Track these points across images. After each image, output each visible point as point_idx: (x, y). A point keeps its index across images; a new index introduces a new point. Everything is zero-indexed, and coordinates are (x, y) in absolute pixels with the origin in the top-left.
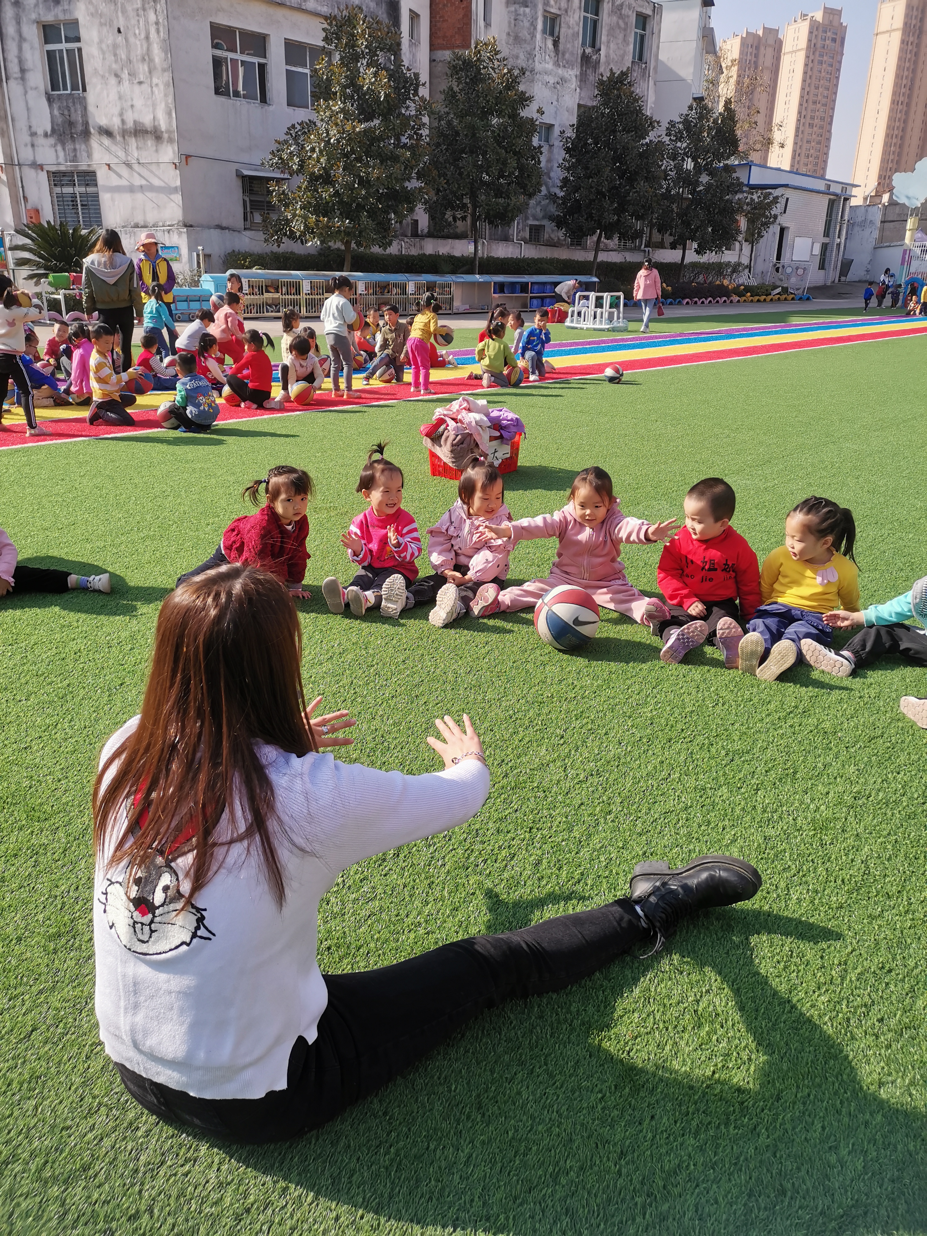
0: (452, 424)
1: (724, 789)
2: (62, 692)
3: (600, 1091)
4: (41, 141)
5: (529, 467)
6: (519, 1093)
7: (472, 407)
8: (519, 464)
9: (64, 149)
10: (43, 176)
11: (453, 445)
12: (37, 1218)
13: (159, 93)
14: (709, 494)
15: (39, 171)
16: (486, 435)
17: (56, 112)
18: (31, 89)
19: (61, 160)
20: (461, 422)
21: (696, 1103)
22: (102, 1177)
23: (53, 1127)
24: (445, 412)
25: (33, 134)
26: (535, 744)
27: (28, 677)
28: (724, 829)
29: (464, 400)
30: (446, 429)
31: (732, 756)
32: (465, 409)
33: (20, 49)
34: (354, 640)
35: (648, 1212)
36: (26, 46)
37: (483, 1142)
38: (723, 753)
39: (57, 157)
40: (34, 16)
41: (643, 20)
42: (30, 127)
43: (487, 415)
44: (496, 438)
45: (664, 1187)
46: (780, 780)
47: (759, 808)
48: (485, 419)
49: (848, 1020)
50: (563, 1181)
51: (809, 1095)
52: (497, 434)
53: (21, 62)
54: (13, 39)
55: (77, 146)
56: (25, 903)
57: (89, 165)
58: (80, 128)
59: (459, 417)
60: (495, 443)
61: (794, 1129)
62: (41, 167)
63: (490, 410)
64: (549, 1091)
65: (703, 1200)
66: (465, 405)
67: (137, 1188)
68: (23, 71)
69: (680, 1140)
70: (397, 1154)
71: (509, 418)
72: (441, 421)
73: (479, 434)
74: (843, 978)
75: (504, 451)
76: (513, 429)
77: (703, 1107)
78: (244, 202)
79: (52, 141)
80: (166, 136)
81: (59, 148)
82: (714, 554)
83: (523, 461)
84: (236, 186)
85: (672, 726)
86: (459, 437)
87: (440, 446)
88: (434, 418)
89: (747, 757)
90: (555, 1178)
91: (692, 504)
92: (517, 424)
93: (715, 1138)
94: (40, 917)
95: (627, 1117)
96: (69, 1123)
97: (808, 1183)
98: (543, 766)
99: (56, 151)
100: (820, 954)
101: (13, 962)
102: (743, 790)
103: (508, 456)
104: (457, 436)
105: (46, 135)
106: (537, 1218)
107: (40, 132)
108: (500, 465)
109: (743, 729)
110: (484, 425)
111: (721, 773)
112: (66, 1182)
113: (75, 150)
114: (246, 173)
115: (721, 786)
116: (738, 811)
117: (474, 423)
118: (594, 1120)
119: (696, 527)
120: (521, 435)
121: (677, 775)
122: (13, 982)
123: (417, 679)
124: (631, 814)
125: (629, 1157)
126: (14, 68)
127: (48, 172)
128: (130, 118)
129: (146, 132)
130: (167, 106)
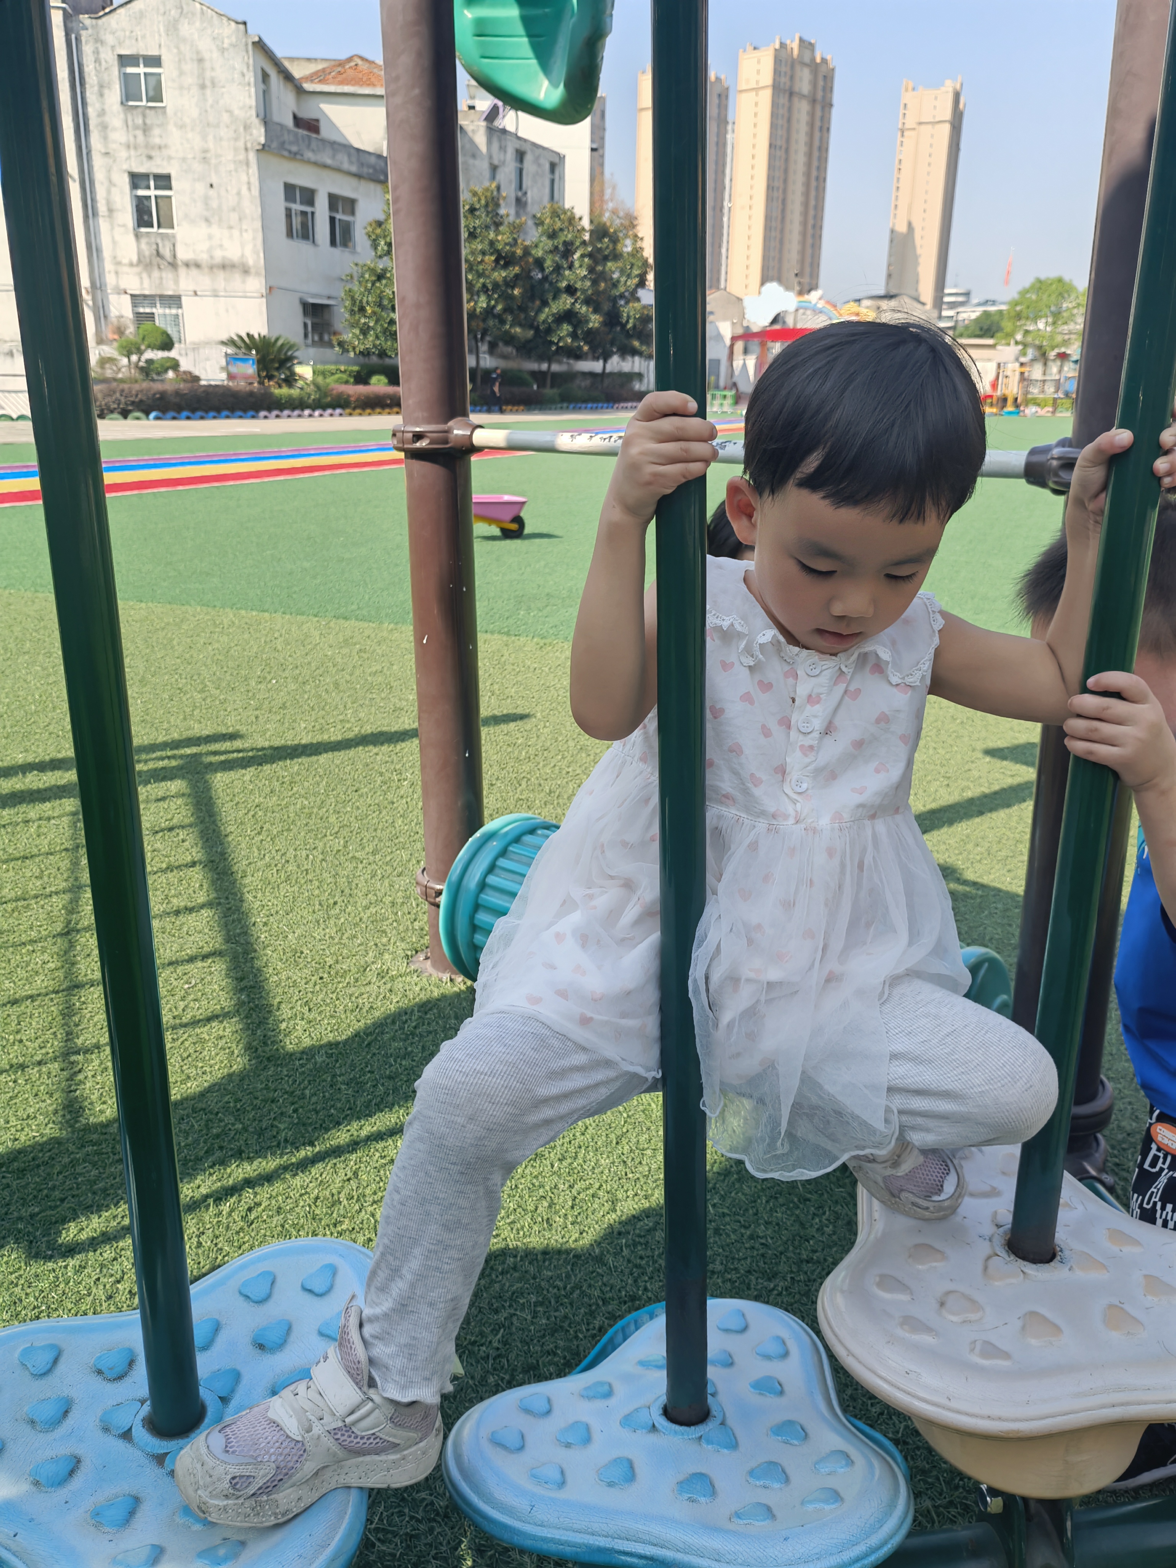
4: (126, 269)
9: (150, 277)
10: (128, 298)
13: (248, 236)
15: (123, 294)
17: (144, 246)
18: (119, 226)
19: (146, 285)
25: (119, 263)
33: (109, 192)
36: (114, 190)
39: (142, 283)
40: (125, 167)
42: (115, 258)
53: (108, 202)
54: (102, 183)
55: (164, 275)
57: (174, 291)
58: (167, 260)
62: (125, 291)
68: (111, 211)
78: (305, 325)
79: (137, 270)
80: (253, 270)
81: (145, 275)
84: (299, 310)
99: (141, 278)
105: (131, 265)
107: (125, 261)
113: (161, 278)
114: (311, 301)
126: (102, 207)
127: (132, 295)
128: (219, 255)
129: (233, 266)
130: (255, 246)
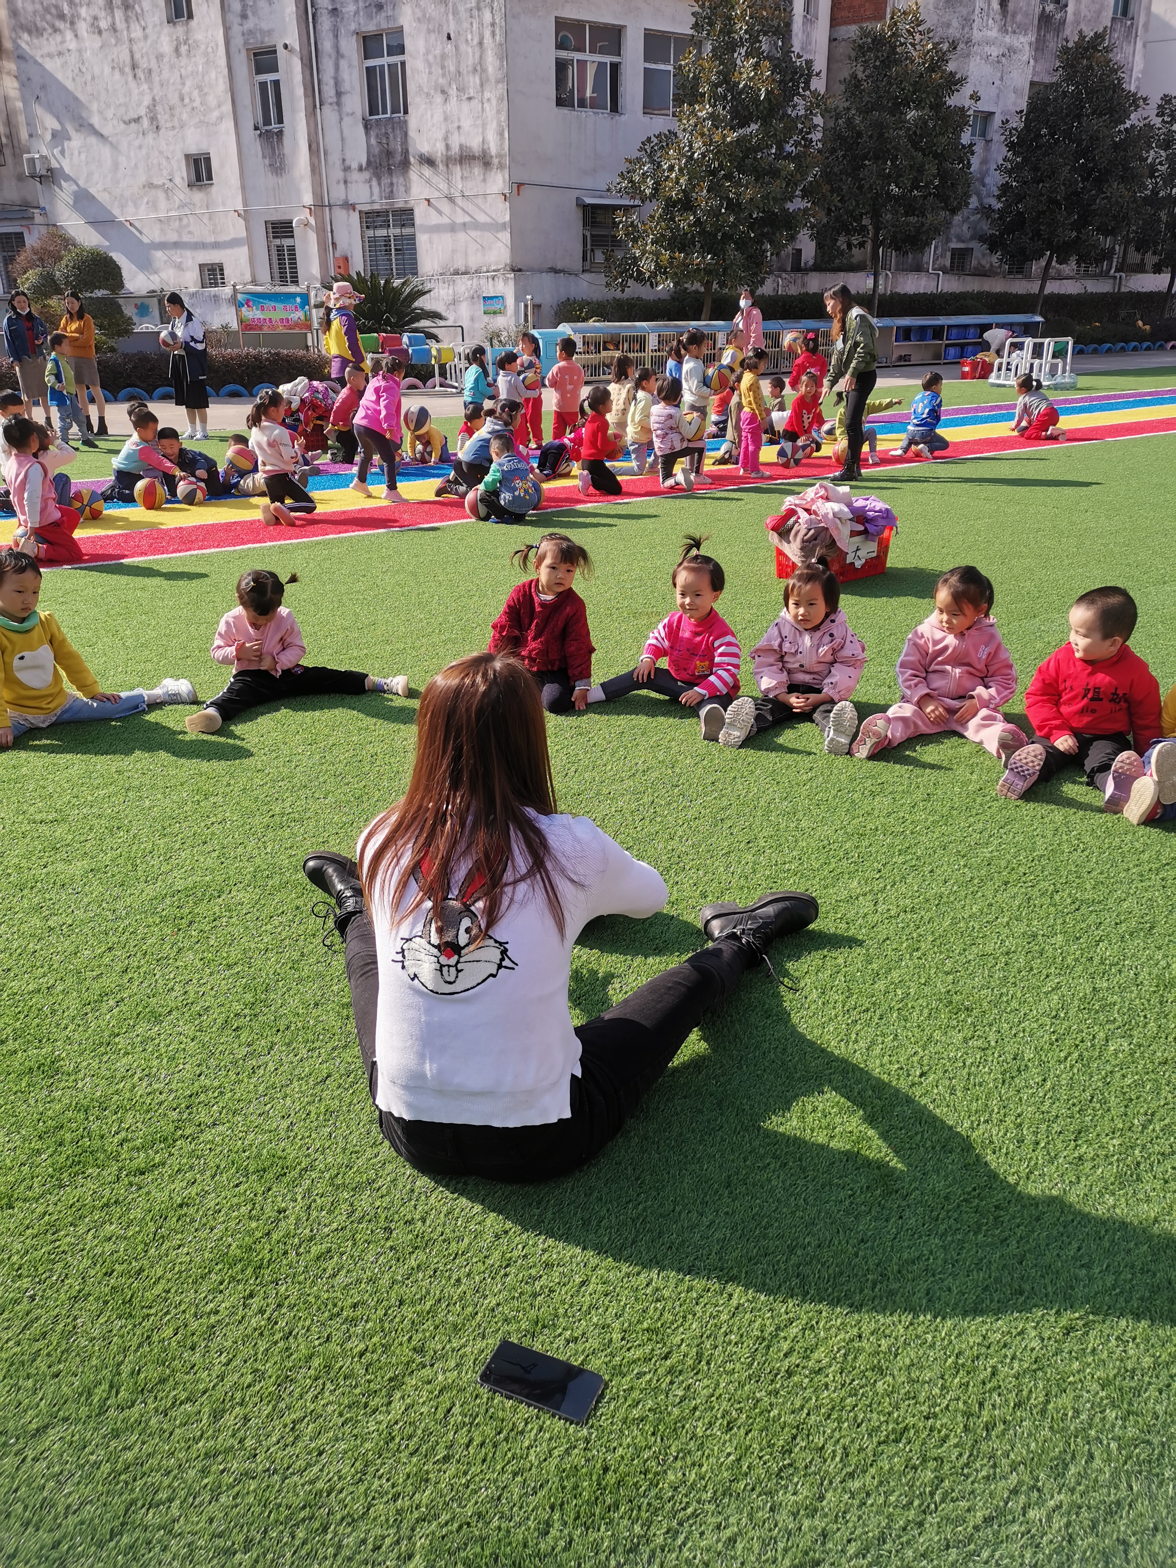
0: (804, 516)
1: (1060, 938)
2: (358, 793)
3: (851, 1189)
4: (355, 176)
5: (901, 569)
6: (770, 1181)
7: (830, 495)
8: (888, 565)
9: (379, 184)
10: (355, 217)
11: (803, 541)
12: (330, 1212)
13: (490, 110)
15: (351, 212)
16: (846, 530)
17: (373, 141)
18: (348, 115)
19: (376, 197)
20: (815, 513)
21: (948, 1212)
22: (384, 1190)
23: (344, 1150)
24: (797, 502)
25: (347, 169)
26: (847, 876)
27: (326, 777)
28: (1047, 976)
29: (821, 486)
30: (796, 522)
31: (1078, 904)
32: (822, 497)
33: (337, 68)
34: (661, 759)
35: (878, 1287)
36: (343, 63)
37: (727, 1213)
38: (1069, 901)
39: (372, 194)
40: (353, 27)
42: (344, 160)
43: (849, 505)
44: (859, 533)
45: (899, 1272)
46: (1131, 935)
47: (1096, 960)
48: (846, 509)
49: (1138, 1164)
50: (799, 1253)
51: (1073, 1221)
52: (861, 528)
53: (337, 83)
54: (330, 56)
55: (395, 180)
56: (321, 976)
57: (406, 202)
58: (398, 158)
59: (814, 508)
60: (857, 539)
61: (1047, 1245)
62: (353, 207)
63: (854, 499)
64: (800, 1182)
65: (937, 1287)
66: (822, 492)
67: (413, 1203)
68: (339, 94)
69: (925, 1238)
70: (644, 1210)
71: (877, 509)
72: (791, 513)
73: (837, 528)
74: (1144, 1127)
75: (869, 549)
76: (881, 522)
77: (956, 1215)
78: (584, 237)
79: (366, 175)
80: (495, 161)
81: (374, 183)
82: (1102, 679)
83: (893, 561)
84: (576, 217)
85: (1013, 869)
86: (812, 532)
87: (789, 542)
88: (784, 508)
89: (1098, 907)
90: (792, 1250)
91: (1078, 615)
92: (888, 517)
93: (963, 1241)
94: (335, 988)
95: (873, 1213)
96: (357, 1148)
98: (851, 899)
99: (371, 187)
100: (1125, 1103)
101: (311, 1022)
102: (1081, 940)
103: (875, 554)
104: (809, 530)
105: (361, 169)
106: (768, 1276)
107: (355, 165)
108: (863, 566)
109: (1101, 878)
110: (844, 517)
111: (1059, 921)
112: (354, 1189)
113: (392, 184)
114: (589, 201)
115: (1056, 934)
116: (1070, 960)
117: (831, 516)
118: (839, 1211)
119: (1080, 643)
120: (891, 529)
121: (1006, 919)
122: (311, 1037)
123: (725, 803)
124: (941, 953)
125: (869, 1244)
126: (329, 91)
127: (360, 212)
128: (456, 142)
129: (473, 158)
130: (499, 124)
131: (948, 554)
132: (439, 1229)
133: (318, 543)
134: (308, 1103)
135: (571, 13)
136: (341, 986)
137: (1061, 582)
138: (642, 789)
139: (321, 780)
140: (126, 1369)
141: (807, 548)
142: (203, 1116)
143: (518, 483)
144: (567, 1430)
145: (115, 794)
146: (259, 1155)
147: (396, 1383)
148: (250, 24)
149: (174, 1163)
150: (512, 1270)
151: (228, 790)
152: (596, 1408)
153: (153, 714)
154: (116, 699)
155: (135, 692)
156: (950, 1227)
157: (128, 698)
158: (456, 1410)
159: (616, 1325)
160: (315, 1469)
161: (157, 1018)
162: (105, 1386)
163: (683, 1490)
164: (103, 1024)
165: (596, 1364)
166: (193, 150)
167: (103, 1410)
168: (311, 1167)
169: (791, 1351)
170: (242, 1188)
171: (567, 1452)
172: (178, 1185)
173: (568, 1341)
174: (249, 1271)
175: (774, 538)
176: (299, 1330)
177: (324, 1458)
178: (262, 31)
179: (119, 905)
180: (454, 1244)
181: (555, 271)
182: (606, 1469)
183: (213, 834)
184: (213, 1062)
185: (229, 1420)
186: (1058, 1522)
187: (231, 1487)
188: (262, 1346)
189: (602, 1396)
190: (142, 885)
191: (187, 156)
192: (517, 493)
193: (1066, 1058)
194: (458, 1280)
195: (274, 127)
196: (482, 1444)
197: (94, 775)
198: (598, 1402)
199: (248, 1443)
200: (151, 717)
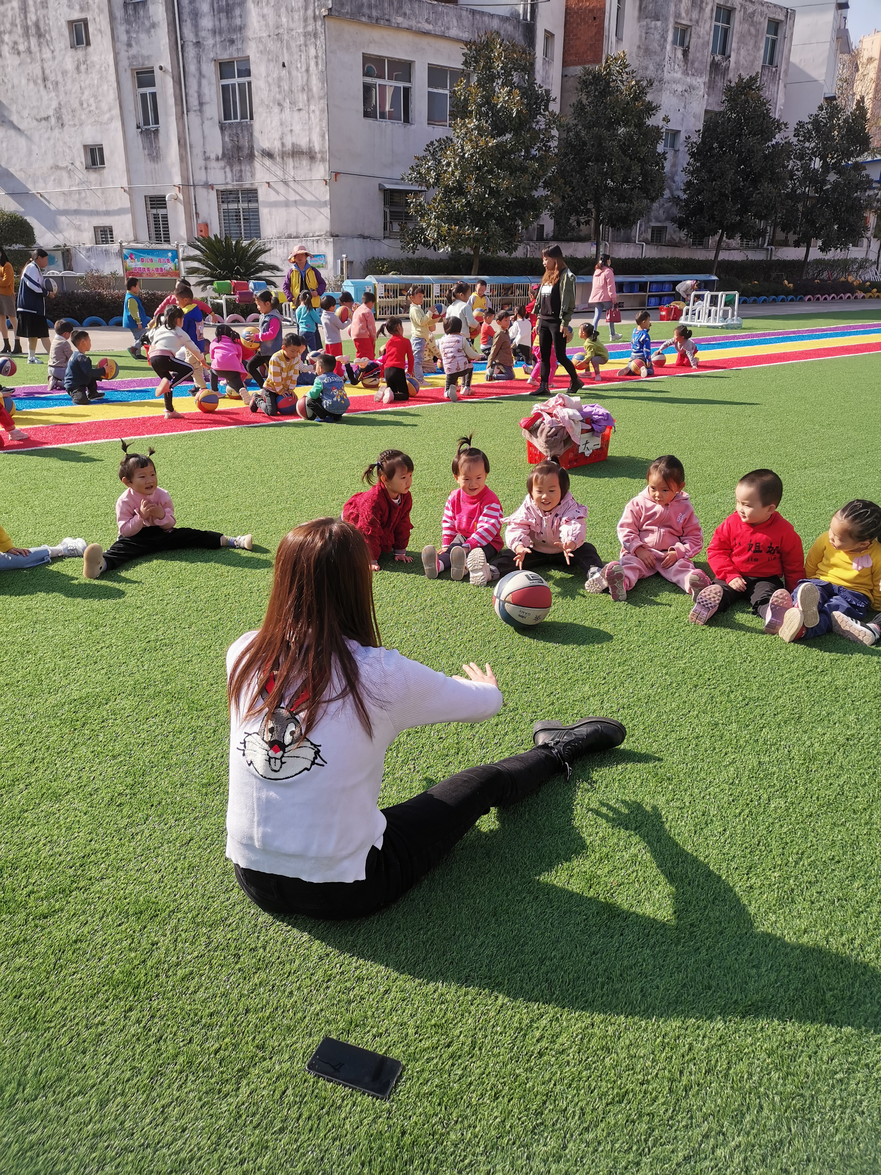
0: (547, 418)
1: (734, 725)
2: (215, 624)
3: (586, 915)
4: (213, 164)
5: (618, 457)
6: (526, 910)
7: (566, 403)
8: (609, 454)
9: (232, 171)
10: (213, 195)
11: (547, 437)
12: (192, 943)
13: (315, 119)
14: (758, 481)
15: (210, 190)
16: (578, 429)
17: (227, 139)
18: (207, 119)
19: (229, 180)
20: (556, 416)
21: (656, 929)
22: (234, 926)
23: (203, 896)
24: (543, 408)
25: (207, 159)
26: (581, 682)
27: (190, 612)
28: (726, 754)
29: (560, 397)
30: (542, 422)
31: (747, 701)
32: (560, 404)
33: (200, 85)
34: (443, 596)
35: (606, 987)
36: (204, 82)
37: (494, 935)
38: (741, 698)
39: (226, 178)
40: (212, 55)
41: (775, 26)
42: (205, 152)
43: (580, 410)
44: (588, 431)
45: (621, 975)
46: (785, 722)
47: (761, 741)
48: (578, 414)
49: (793, 890)
50: (547, 963)
51: (746, 933)
52: (589, 427)
53: (200, 96)
54: (194, 76)
55: (243, 168)
56: (186, 763)
57: (252, 184)
58: (246, 151)
59: (554, 412)
60: (586, 435)
61: (728, 952)
62: (212, 187)
63: (583, 406)
64: (548, 911)
65: (648, 986)
66: (561, 401)
67: (256, 935)
68: (201, 104)
69: (639, 950)
70: (432, 935)
71: (600, 413)
72: (538, 416)
73: (572, 427)
74: (797, 863)
75: (595, 443)
76: (603, 423)
77: (662, 932)
78: (385, 213)
79: (222, 164)
80: (319, 156)
81: (228, 169)
82: (761, 537)
83: (613, 451)
84: (379, 198)
85: (701, 676)
86: (553, 430)
87: (537, 437)
88: (533, 412)
89: (761, 703)
90: (542, 961)
91: (743, 490)
92: (608, 419)
93: (667, 951)
94: (197, 772)
95: (602, 932)
96: (212, 894)
97: (730, 985)
98: (584, 699)
99: (225, 172)
100: (783, 845)
101: (178, 799)
102: (750, 727)
103: (599, 447)
104: (552, 428)
105: (217, 159)
106: (525, 982)
107: (213, 156)
108: (591, 455)
109: (764, 681)
110: (576, 420)
111: (734, 713)
112: (210, 926)
113: (241, 171)
114: (388, 186)
115: (732, 723)
116: (742, 742)
117: (567, 418)
118: (577, 931)
119: (745, 511)
120: (611, 428)
121: (696, 713)
122: (178, 810)
123: (491, 629)
124: (649, 738)
125: (599, 955)
126: (194, 102)
127: (217, 191)
128: (289, 142)
129: (302, 153)
130: (321, 129)
131: (652, 446)
132: (276, 954)
133: (185, 436)
134: (175, 861)
135: (375, 51)
136: (201, 770)
137: (733, 467)
138: (430, 619)
139: (187, 614)
140: (30, 1071)
141: (550, 442)
142: (94, 872)
143: (335, 392)
144: (374, 1104)
145: (25, 627)
146: (137, 901)
147: (243, 1073)
148: (134, 51)
149: (71, 908)
150: (332, 983)
151: (114, 622)
152: (396, 1087)
153: (56, 565)
154: (27, 553)
155: (42, 548)
156: (658, 941)
157: (36, 553)
158: (289, 1092)
159: (411, 1023)
160: (180, 1142)
161: (57, 798)
162: (14, 1085)
163: (462, 1146)
164: (15, 803)
165: (396, 1053)
166: (90, 142)
167: (12, 1102)
168: (178, 909)
169: (542, 1037)
170: (124, 927)
171: (374, 1121)
172: (73, 926)
173: (375, 1037)
174: (130, 990)
175: (526, 434)
176: (169, 1036)
177: (187, 1134)
178: (143, 56)
179: (28, 711)
180: (287, 965)
181: (363, 237)
182: (403, 1133)
183: (102, 656)
184: (101, 831)
185: (112, 1107)
186: (738, 1158)
187: (113, 1159)
188: (139, 1048)
189: (401, 1076)
190: (46, 696)
191: (85, 147)
192: (335, 399)
193: (740, 814)
194: (291, 993)
195: (152, 126)
196: (309, 1118)
197: (9, 611)
198: (397, 1082)
199: (127, 1124)
200: (54, 567)
